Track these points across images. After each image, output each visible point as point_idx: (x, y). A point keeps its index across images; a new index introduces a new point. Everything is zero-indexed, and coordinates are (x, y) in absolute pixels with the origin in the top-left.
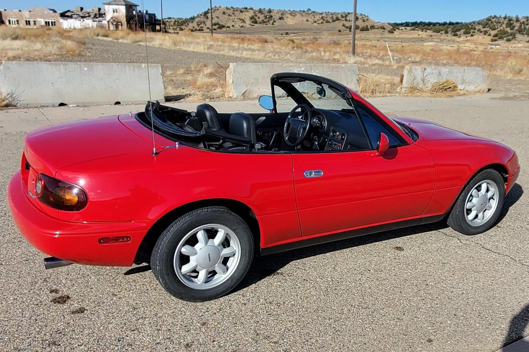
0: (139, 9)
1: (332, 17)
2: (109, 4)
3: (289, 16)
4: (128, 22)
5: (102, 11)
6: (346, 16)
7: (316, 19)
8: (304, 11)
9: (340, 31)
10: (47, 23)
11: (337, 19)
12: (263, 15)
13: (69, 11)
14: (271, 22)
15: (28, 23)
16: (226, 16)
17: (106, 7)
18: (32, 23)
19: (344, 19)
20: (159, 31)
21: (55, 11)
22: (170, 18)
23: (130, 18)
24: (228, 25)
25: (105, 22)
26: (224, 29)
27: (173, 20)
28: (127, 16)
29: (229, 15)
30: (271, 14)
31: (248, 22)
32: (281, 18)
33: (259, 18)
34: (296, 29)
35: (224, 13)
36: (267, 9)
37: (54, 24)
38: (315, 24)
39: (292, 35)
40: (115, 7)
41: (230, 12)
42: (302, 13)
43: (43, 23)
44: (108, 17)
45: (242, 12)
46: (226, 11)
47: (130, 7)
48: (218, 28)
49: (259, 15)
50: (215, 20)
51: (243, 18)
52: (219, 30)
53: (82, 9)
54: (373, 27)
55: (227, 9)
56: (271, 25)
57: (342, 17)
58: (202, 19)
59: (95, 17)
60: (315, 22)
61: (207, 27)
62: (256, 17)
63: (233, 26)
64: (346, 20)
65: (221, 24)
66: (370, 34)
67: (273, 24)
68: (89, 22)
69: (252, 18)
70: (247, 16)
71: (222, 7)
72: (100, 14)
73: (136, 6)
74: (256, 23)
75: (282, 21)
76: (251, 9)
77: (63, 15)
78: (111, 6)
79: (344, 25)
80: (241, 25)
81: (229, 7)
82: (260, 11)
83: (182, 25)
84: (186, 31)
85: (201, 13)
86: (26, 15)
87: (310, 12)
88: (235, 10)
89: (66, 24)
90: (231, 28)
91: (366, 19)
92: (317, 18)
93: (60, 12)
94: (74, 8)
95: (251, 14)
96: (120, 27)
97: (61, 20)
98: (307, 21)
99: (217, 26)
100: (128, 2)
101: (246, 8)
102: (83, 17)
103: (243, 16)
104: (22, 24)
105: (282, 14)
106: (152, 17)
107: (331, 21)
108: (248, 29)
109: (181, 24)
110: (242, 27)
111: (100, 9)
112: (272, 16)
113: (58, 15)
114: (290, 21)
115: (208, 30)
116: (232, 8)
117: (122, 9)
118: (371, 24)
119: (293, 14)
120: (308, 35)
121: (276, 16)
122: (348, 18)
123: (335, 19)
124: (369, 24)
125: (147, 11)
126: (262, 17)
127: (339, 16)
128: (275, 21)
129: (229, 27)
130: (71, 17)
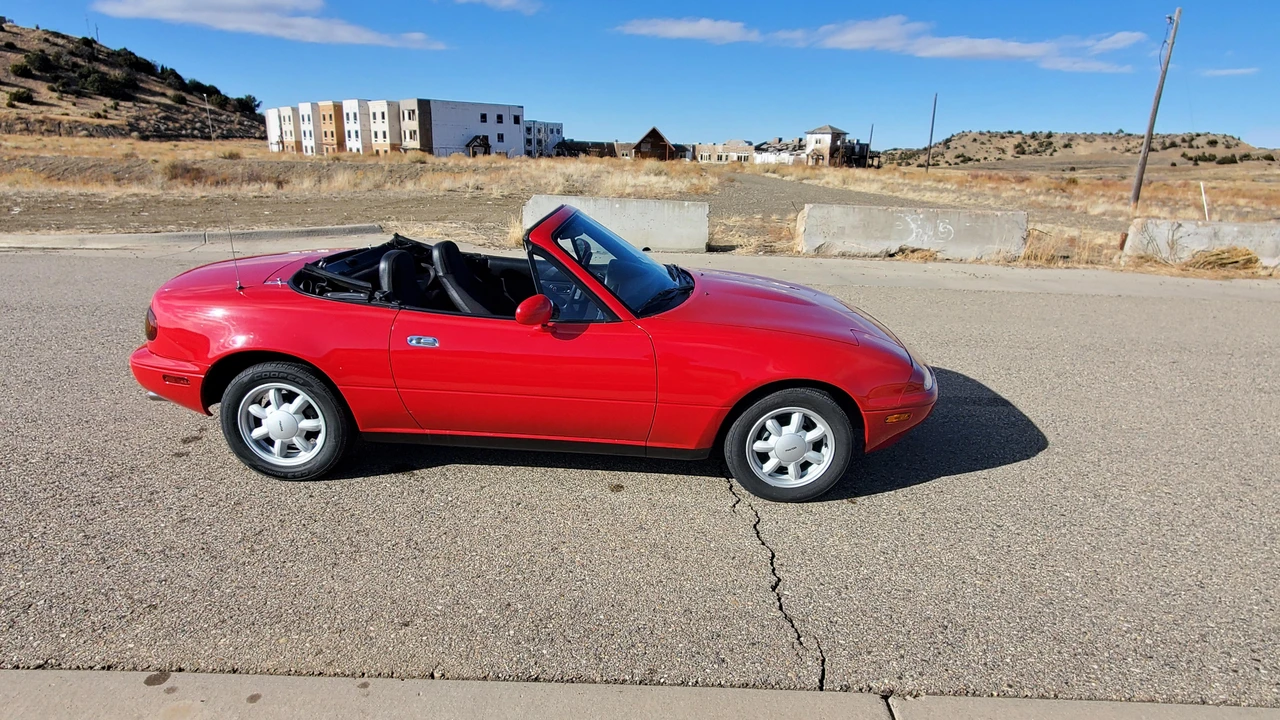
0: (848, 138)
1: (1164, 143)
2: (812, 133)
3: (1082, 142)
4: (832, 155)
5: (803, 143)
6: (1192, 139)
7: (1130, 146)
8: (1111, 134)
9: (1174, 165)
10: (739, 158)
11: (1173, 145)
12: (1037, 142)
13: (765, 143)
14: (1049, 151)
15: (720, 158)
16: (977, 145)
17: (809, 136)
18: (724, 158)
19: (1186, 145)
20: (871, 166)
21: (750, 144)
22: (895, 149)
23: (834, 150)
24: (978, 157)
25: (804, 156)
26: (970, 163)
27: (899, 152)
28: (831, 148)
29: (983, 143)
30: (1051, 140)
31: (1010, 152)
32: (1066, 146)
33: (1030, 146)
34: (1090, 163)
35: (975, 140)
36: (1046, 131)
37: (746, 159)
38: (1128, 154)
39: (1081, 171)
40: (819, 136)
41: (984, 139)
42: (1106, 136)
43: (735, 158)
44: (808, 150)
45: (1003, 137)
46: (978, 137)
47: (837, 135)
48: (962, 162)
49: (1030, 141)
50: (960, 150)
51: (1003, 146)
52: (962, 165)
53: (780, 140)
54: (1246, 157)
55: (981, 134)
56: (1048, 157)
57: (1184, 140)
58: (941, 149)
59: (794, 149)
60: (1129, 151)
61: (946, 159)
62: (1024, 145)
63: (985, 158)
64: (1191, 147)
65: (967, 155)
66: (1237, 169)
67: (1051, 155)
68: (786, 157)
69: (1019, 146)
70: (1009, 144)
71: (974, 131)
72: (801, 147)
73: (845, 134)
74: (1024, 153)
75: (1068, 149)
76: (1020, 133)
77: (758, 149)
78: (814, 136)
79: (1184, 155)
80: (999, 156)
81: (984, 131)
82: (1034, 136)
83: (911, 158)
84: (913, 168)
85: (941, 141)
86: (720, 149)
87: (1121, 135)
88: (992, 135)
89: (759, 158)
90: (982, 161)
91: (1233, 143)
92: (1133, 143)
93: (755, 144)
94: (772, 139)
95: (1017, 140)
96: (821, 161)
97: (755, 154)
98: (1114, 149)
99: (961, 159)
100: (836, 129)
101: (1010, 133)
102: (779, 150)
103: (1003, 144)
104: (714, 158)
105: (1070, 140)
106: (864, 147)
107: (1159, 148)
108: (1011, 162)
109: (907, 157)
110: (999, 159)
111: (801, 140)
112: (1051, 143)
113: (753, 147)
114: (1082, 150)
115: (947, 165)
116: (989, 132)
117: (827, 139)
118: (1243, 152)
119: (1089, 138)
120: (1111, 171)
121: (1058, 142)
122: (1194, 143)
123: (1167, 145)
124: (1238, 152)
125: (858, 141)
126: (1034, 144)
127: (1178, 141)
128: (1055, 151)
129: (978, 160)
130: (766, 150)
